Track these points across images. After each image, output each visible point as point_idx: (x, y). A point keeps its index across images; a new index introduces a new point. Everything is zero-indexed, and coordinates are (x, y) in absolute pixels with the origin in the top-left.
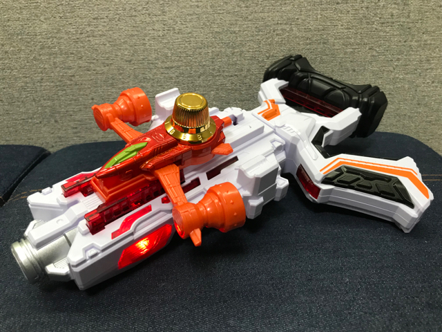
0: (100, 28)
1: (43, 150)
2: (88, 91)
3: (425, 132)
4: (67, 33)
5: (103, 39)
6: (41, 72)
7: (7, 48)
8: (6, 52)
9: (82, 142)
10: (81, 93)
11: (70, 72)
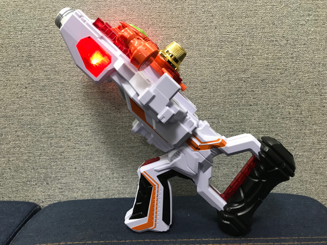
0: (85, 120)
1: (35, 205)
2: (73, 163)
4: (61, 124)
5: (86, 128)
6: (41, 150)
7: (19, 133)
8: (18, 136)
9: (65, 199)
10: (68, 164)
11: (61, 150)
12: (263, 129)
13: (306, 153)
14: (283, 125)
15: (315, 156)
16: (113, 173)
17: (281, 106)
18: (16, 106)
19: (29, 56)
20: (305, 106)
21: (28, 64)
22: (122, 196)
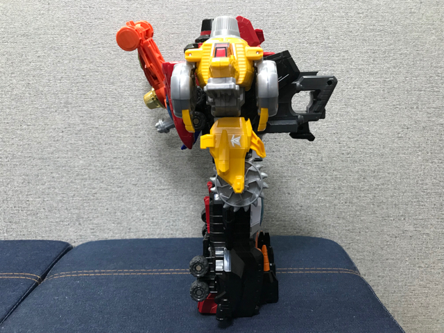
0: (118, 163)
1: (68, 244)
2: (105, 204)
3: (346, 238)
4: (95, 166)
5: (119, 171)
6: (75, 191)
7: (54, 175)
8: (53, 177)
9: (96, 239)
10: (100, 205)
11: (94, 191)
12: (286, 174)
13: (328, 198)
14: (305, 170)
15: (336, 201)
16: (143, 215)
17: (303, 152)
18: (53, 148)
19: (67, 103)
20: (324, 153)
21: (65, 110)
22: (151, 237)
